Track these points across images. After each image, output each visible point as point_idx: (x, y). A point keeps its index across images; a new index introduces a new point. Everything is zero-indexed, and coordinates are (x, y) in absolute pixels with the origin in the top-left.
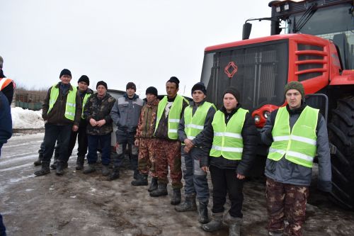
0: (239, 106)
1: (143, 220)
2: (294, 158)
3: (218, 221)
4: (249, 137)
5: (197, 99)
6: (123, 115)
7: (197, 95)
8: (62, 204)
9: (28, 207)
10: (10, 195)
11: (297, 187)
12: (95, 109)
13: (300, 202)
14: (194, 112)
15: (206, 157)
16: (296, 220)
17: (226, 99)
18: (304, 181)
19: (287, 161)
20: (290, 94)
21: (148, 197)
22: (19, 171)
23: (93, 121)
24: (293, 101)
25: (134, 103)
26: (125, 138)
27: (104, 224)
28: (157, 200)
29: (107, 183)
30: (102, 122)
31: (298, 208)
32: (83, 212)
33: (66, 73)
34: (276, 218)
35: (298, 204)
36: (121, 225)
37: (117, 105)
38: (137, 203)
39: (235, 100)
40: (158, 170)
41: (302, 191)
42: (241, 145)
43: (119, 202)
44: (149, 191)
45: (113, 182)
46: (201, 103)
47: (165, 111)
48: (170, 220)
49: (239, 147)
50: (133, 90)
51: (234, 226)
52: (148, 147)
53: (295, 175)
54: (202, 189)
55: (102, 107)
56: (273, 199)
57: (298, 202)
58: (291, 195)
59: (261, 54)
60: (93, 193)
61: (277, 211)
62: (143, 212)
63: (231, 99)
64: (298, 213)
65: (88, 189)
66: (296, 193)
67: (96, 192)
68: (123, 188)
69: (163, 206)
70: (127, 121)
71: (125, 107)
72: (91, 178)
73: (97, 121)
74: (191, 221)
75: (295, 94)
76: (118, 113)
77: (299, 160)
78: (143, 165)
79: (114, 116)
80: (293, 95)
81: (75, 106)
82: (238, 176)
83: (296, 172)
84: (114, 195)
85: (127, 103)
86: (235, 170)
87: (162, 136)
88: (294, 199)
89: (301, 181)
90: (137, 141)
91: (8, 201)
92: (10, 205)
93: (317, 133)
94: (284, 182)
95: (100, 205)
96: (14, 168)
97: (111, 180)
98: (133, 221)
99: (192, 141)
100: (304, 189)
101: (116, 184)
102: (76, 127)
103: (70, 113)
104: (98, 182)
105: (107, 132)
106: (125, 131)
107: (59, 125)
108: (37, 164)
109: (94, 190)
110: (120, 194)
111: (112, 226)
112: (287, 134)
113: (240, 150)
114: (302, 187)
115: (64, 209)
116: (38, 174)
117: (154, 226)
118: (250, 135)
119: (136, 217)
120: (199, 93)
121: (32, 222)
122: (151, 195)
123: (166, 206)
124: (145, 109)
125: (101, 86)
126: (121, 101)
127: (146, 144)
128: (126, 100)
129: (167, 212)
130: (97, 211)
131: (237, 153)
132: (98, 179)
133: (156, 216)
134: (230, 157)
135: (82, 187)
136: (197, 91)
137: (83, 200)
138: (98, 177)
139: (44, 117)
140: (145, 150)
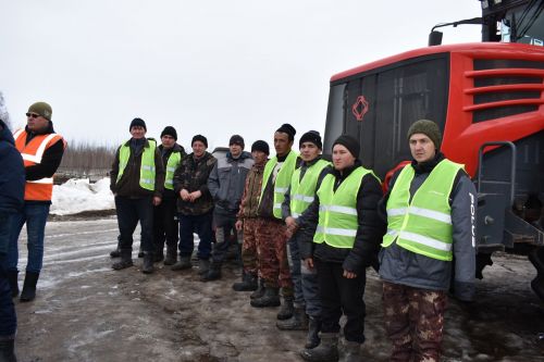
0: (357, 164)
1: (222, 337)
2: (410, 243)
3: (327, 346)
4: (364, 212)
5: (307, 156)
6: (224, 185)
7: (306, 149)
8: (118, 307)
9: (73, 307)
10: (57, 291)
11: (422, 292)
12: (188, 177)
13: (428, 318)
14: (302, 176)
15: (309, 244)
16: (423, 346)
17: (336, 152)
18: (430, 282)
19: (400, 248)
20: (415, 142)
21: (247, 306)
22: (87, 262)
23: (184, 193)
24: (420, 152)
25: (240, 165)
26: (227, 219)
27: (162, 337)
28: (258, 312)
29: (198, 284)
30: (197, 194)
31: (425, 328)
32: (143, 319)
33: (138, 124)
34: (397, 343)
35: (424, 320)
36: (185, 340)
37: (217, 169)
38: (227, 314)
39: (348, 154)
40: (264, 267)
41: (431, 298)
42: (356, 225)
43: (200, 310)
44: (252, 298)
45: (209, 283)
46: (313, 162)
47: (272, 176)
48: (262, 340)
49: (352, 228)
50: (239, 147)
51: (349, 354)
52: (253, 232)
53: (413, 270)
54: (313, 295)
55: (198, 174)
56: (390, 311)
57: (423, 316)
58: (415, 305)
59: (401, 80)
60: (170, 296)
61: (397, 332)
62: (228, 325)
63: (342, 152)
64: (425, 335)
65: (168, 290)
66: (422, 302)
67: (176, 295)
68: (218, 293)
69: (263, 320)
70: (228, 193)
71: (227, 171)
72: (179, 277)
73: (190, 192)
74: (292, 344)
75: (423, 141)
76: (217, 181)
77: (418, 246)
78: (249, 259)
79: (211, 186)
80: (418, 143)
81: (154, 169)
82: (345, 274)
83: (415, 266)
84: (199, 301)
85: (230, 165)
86: (341, 264)
87: (266, 215)
88: (419, 313)
89: (425, 281)
90: (239, 222)
91: (52, 298)
92: (51, 303)
93: (451, 203)
94: (396, 282)
95: (171, 312)
96: (83, 259)
97: (206, 280)
98: (205, 337)
99: (296, 220)
100: (435, 296)
101: (210, 287)
102: (157, 199)
103: (147, 180)
104: (187, 282)
105: (205, 210)
106: (226, 209)
107: (132, 198)
108: (114, 255)
109: (173, 292)
110: (208, 299)
111: (173, 340)
112: (405, 205)
113: (353, 233)
114: (430, 292)
115: (118, 313)
116: (116, 268)
117: (233, 346)
118: (366, 209)
119: (213, 331)
120: (310, 146)
121: (67, 325)
122: (253, 304)
123: (267, 321)
124: (251, 175)
125: (198, 143)
126: (222, 163)
127: (251, 227)
128: (229, 162)
129: (264, 329)
130: (162, 319)
131: (348, 237)
132: (189, 279)
133: (244, 333)
134: (337, 243)
135: (159, 287)
136: (306, 144)
137: (152, 304)
138: (189, 276)
139: (113, 187)
140: (250, 237)
